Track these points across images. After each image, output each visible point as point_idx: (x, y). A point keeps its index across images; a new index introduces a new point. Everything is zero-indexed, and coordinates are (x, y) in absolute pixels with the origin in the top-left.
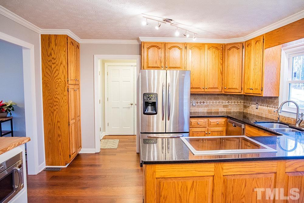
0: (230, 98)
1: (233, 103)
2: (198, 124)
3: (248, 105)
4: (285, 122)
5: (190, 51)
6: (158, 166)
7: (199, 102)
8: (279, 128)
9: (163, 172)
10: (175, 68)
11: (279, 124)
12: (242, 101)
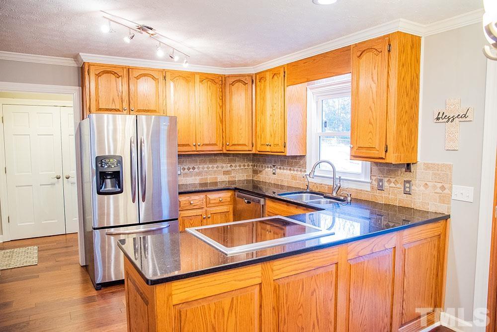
0: (234, 160)
1: (238, 168)
2: (191, 204)
3: (260, 169)
4: (317, 191)
5: (172, 84)
6: (176, 284)
7: (186, 167)
8: (310, 199)
9: (185, 292)
10: (148, 111)
11: (309, 195)
12: (251, 164)
